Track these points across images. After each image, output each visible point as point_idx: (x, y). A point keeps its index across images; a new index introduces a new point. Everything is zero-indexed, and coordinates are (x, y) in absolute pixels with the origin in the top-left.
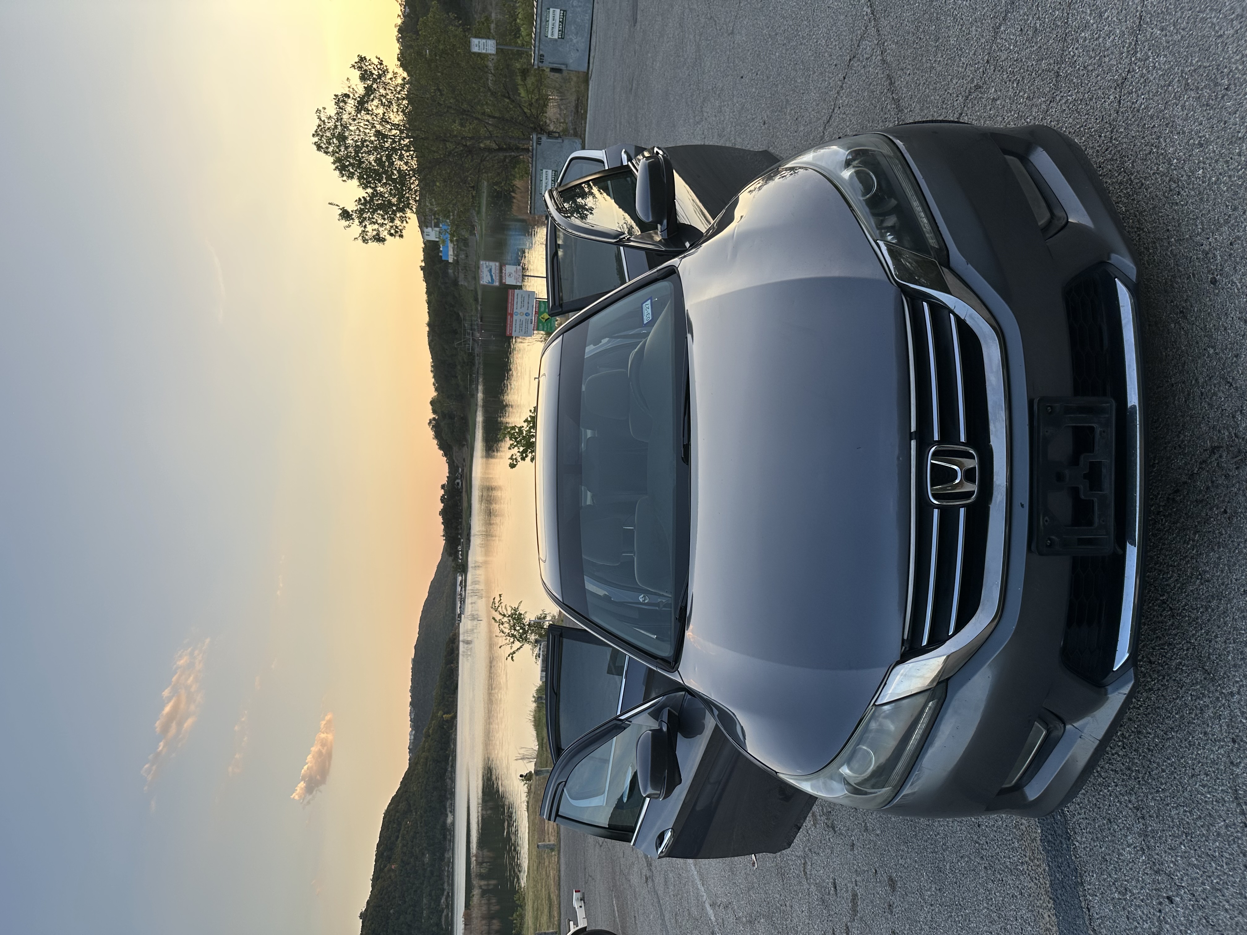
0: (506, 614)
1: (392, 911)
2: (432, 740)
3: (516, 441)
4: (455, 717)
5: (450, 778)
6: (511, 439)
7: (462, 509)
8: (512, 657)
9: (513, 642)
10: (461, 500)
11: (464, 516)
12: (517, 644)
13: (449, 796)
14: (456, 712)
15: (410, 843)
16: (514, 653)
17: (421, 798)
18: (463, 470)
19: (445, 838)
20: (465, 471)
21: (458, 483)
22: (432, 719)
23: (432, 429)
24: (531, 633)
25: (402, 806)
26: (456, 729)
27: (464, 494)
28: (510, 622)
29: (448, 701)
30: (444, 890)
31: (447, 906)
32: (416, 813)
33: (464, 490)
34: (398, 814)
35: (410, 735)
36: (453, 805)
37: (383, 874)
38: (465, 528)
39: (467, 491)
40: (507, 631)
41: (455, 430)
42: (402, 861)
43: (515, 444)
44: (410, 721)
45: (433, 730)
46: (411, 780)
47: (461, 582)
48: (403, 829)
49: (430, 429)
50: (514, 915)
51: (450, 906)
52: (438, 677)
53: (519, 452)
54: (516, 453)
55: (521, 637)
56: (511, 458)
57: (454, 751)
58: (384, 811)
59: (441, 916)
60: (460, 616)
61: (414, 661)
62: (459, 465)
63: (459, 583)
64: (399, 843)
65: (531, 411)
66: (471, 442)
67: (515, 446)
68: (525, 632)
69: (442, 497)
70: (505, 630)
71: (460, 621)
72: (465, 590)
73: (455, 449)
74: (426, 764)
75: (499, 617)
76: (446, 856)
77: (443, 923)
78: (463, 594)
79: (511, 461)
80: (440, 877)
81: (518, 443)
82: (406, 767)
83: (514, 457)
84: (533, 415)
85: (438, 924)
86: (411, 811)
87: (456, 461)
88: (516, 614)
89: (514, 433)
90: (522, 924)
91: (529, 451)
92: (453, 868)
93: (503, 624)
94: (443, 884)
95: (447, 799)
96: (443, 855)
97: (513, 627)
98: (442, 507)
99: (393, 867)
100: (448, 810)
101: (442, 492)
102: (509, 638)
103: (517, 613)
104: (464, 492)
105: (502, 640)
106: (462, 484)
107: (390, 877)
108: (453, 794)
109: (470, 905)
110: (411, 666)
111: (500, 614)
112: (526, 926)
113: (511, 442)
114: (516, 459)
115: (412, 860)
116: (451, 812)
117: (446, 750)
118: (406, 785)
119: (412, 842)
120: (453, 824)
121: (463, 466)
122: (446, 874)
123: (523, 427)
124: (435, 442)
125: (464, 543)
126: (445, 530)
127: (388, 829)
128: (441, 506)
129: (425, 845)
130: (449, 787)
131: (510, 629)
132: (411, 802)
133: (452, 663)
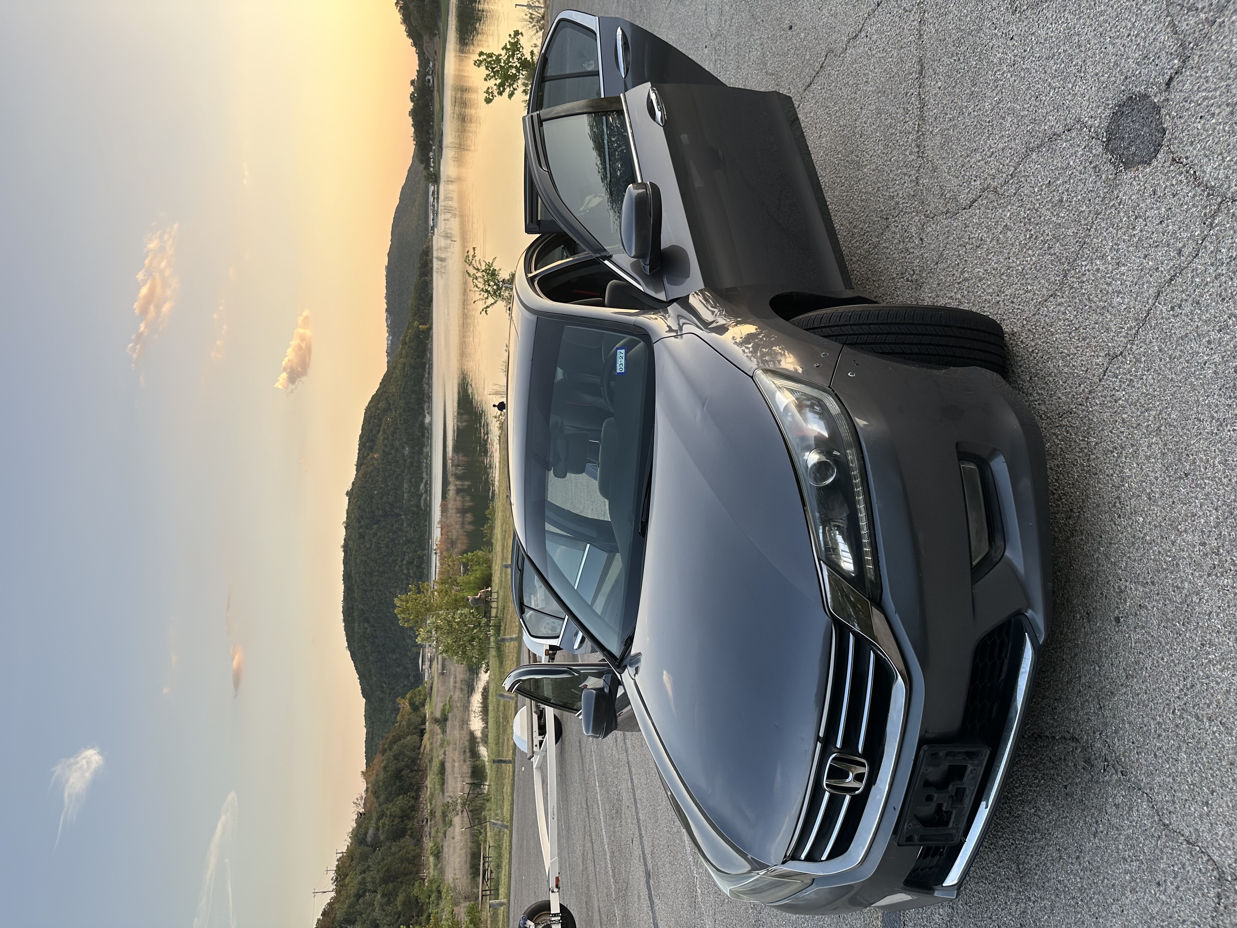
0: (480, 268)
1: (375, 492)
2: (409, 347)
3: (493, 71)
4: (430, 328)
5: (427, 384)
6: (487, 68)
7: (433, 111)
8: (486, 311)
9: (487, 298)
10: (432, 100)
11: (435, 120)
12: (491, 300)
13: (426, 400)
14: (432, 324)
15: (390, 437)
16: (488, 307)
17: (400, 399)
18: (434, 65)
19: (423, 435)
20: (437, 66)
21: (429, 80)
22: (408, 329)
23: (399, 11)
24: (505, 290)
25: (382, 404)
26: (432, 340)
27: (436, 93)
28: (484, 276)
29: (423, 312)
30: (422, 478)
31: (426, 492)
32: (396, 411)
33: (436, 89)
34: (378, 411)
35: (388, 340)
36: (430, 408)
37: (366, 461)
38: (437, 133)
39: (438, 90)
40: (481, 286)
41: (425, 16)
42: (384, 451)
43: (492, 74)
44: (387, 326)
45: (410, 339)
46: (390, 382)
47: (433, 192)
48: (383, 424)
49: (397, 11)
50: (485, 527)
51: (429, 491)
52: (413, 288)
53: (495, 85)
54: (493, 86)
55: (495, 293)
56: (487, 92)
57: (431, 360)
58: (365, 408)
59: (420, 499)
60: (433, 228)
61: (388, 268)
62: (430, 58)
63: (431, 193)
64: (381, 436)
65: (510, 35)
66: (443, 31)
67: (492, 77)
68: (499, 289)
69: (411, 95)
70: (479, 285)
71: (433, 233)
72: (438, 202)
73: (426, 38)
74: (404, 369)
75: (472, 271)
76: (425, 450)
77: (422, 505)
78: (436, 206)
79: (487, 95)
80: (419, 468)
81: (494, 73)
82: (385, 369)
83: (490, 91)
84: (512, 41)
85: (418, 506)
86: (391, 410)
87: (426, 53)
88: (490, 270)
89: (491, 61)
90: (492, 534)
91: (507, 84)
92: (431, 460)
93: (476, 279)
94: (422, 474)
95: (425, 402)
96: (422, 450)
97: (487, 282)
98: (411, 107)
99: (375, 456)
100: (426, 411)
101: (412, 89)
102: (483, 293)
103: (492, 269)
104: (435, 92)
105: (476, 295)
106: (433, 81)
107: (373, 464)
108: (430, 398)
109: (446, 498)
110: (385, 273)
111: (474, 268)
112: (495, 537)
113: (488, 72)
114: (492, 93)
115: (393, 452)
116: (428, 413)
117: (423, 358)
118: (385, 386)
119: (393, 436)
120: (431, 424)
121: (434, 60)
122: (424, 465)
123: (501, 55)
124: (403, 27)
125: (436, 151)
126: (415, 132)
127: (370, 424)
128: (411, 105)
129: (405, 440)
130: (426, 392)
131: (484, 284)
132: (391, 402)
133: (427, 276)
